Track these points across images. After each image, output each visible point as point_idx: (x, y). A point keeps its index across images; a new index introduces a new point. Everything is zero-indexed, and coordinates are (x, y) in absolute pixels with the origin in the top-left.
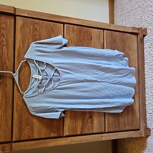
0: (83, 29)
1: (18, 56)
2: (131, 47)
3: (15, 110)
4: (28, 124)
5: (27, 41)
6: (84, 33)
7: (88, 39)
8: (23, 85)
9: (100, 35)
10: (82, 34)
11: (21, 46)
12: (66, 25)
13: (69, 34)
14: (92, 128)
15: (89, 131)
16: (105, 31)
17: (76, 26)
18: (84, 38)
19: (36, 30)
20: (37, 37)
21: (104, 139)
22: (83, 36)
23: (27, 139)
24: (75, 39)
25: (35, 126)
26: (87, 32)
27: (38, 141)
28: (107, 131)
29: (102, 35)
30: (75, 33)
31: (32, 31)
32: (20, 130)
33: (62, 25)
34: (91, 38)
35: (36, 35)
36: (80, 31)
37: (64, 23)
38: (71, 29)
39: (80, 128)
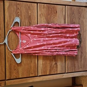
0: (51, 6)
1: (7, 27)
2: (85, 17)
3: (6, 61)
4: (15, 69)
5: (12, 17)
6: (51, 9)
7: (55, 13)
8: (11, 45)
9: (62, 9)
10: (50, 10)
11: (9, 20)
12: (38, 4)
13: (41, 10)
14: (57, 70)
15: (55, 72)
16: (66, 6)
17: (46, 4)
18: (51, 12)
19: (18, 9)
20: (19, 14)
21: (64, 77)
22: (51, 11)
23: (15, 78)
24: (45, 14)
25: (20, 71)
26: (54, 8)
27: (22, 79)
28: (66, 72)
29: (64, 9)
30: (45, 9)
31: (15, 10)
32: (10, 73)
33: (36, 4)
34: (57, 12)
35: (18, 12)
36: (49, 7)
37: (37, 3)
38: (42, 7)
39: (49, 70)
